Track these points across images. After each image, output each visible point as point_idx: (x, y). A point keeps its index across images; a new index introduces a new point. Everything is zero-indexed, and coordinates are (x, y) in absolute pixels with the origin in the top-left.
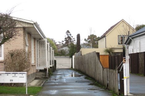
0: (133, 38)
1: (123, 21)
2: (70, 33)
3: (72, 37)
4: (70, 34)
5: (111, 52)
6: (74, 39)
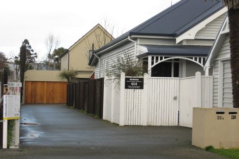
0: (100, 56)
1: (98, 27)
2: (29, 44)
3: (32, 51)
4: (30, 46)
5: (70, 78)
6: (36, 54)
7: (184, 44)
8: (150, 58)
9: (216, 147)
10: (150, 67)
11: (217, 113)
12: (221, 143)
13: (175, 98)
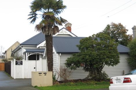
5: (5, 61)
7: (40, 48)
8: (27, 53)
9: (39, 86)
10: (27, 57)
11: (39, 73)
12: (41, 85)
13: (35, 68)
